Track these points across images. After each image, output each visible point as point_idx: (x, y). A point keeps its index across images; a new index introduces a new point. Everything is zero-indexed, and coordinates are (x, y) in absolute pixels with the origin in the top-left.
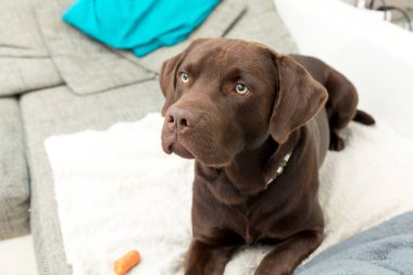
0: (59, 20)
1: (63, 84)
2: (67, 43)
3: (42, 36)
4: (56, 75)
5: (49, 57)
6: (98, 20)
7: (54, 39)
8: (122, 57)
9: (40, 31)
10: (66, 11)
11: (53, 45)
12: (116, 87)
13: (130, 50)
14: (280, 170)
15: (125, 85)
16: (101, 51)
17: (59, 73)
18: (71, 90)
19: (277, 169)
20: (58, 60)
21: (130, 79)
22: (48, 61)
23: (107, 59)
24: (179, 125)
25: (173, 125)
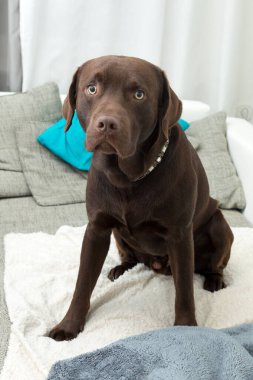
0: (34, 141)
1: (30, 195)
2: (38, 161)
3: (19, 153)
4: (25, 187)
5: (22, 172)
7: (28, 156)
9: (17, 149)
11: (26, 161)
14: (159, 160)
16: (66, 171)
17: (27, 185)
18: (35, 200)
20: (28, 175)
22: (20, 174)
24: (108, 129)
25: (102, 129)
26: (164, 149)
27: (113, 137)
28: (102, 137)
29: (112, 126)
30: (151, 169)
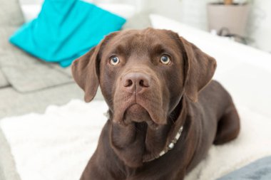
1: (10, 86)
2: (12, 58)
4: (4, 80)
6: (35, 42)
8: (52, 68)
10: (12, 36)
12: (49, 87)
13: (58, 63)
14: (171, 145)
15: (55, 86)
17: (6, 78)
18: (16, 90)
19: (175, 135)
20: (6, 69)
21: (58, 82)
23: (41, 69)
24: (138, 86)
25: (131, 87)
26: (178, 136)
27: (143, 96)
28: (131, 99)
29: (141, 82)
30: (162, 153)
